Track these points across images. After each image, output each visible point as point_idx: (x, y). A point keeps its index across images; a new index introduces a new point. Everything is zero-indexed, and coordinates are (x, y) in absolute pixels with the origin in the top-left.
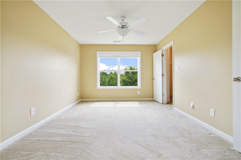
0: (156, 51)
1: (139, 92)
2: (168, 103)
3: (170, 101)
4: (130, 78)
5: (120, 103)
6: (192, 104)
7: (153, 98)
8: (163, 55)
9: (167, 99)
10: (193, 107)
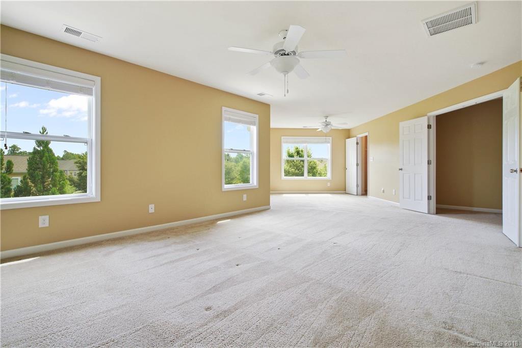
0: (349, 137)
1: (329, 184)
2: (362, 195)
3: (365, 192)
4: (297, 167)
5: (310, 195)
6: (382, 189)
7: (345, 190)
8: (357, 143)
9: (362, 191)
10: (383, 191)
